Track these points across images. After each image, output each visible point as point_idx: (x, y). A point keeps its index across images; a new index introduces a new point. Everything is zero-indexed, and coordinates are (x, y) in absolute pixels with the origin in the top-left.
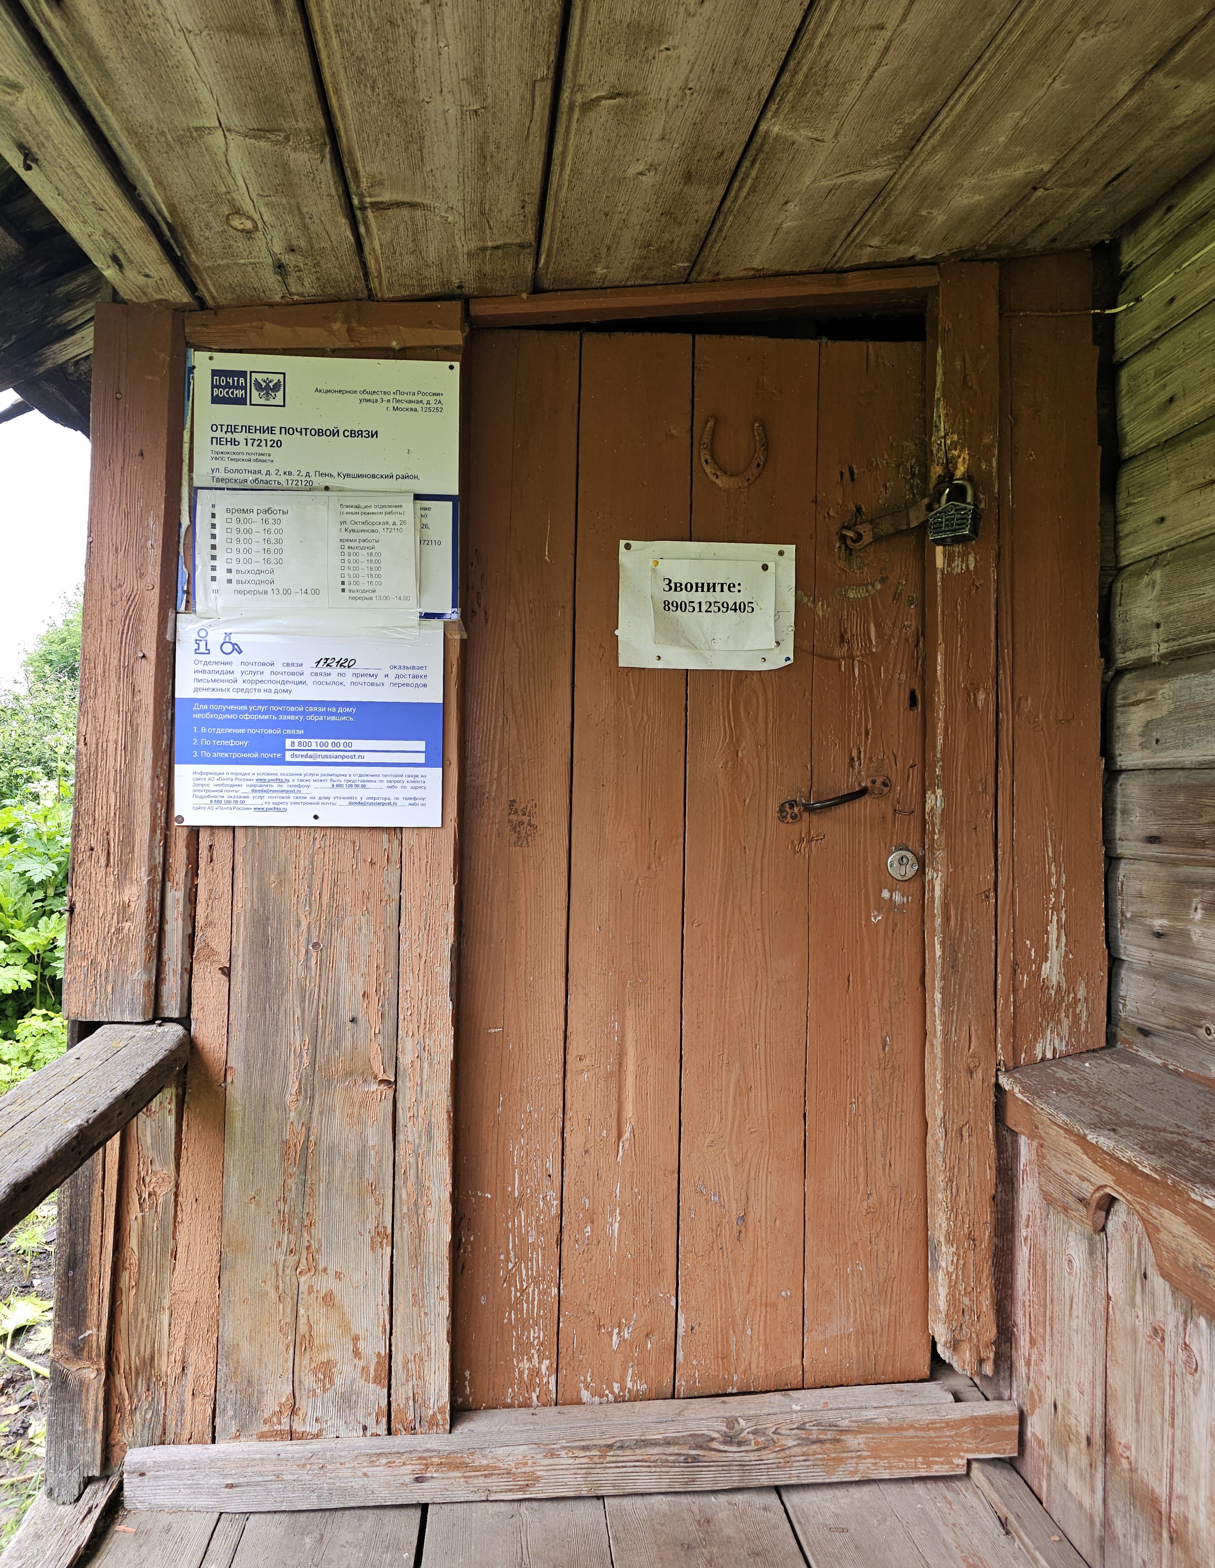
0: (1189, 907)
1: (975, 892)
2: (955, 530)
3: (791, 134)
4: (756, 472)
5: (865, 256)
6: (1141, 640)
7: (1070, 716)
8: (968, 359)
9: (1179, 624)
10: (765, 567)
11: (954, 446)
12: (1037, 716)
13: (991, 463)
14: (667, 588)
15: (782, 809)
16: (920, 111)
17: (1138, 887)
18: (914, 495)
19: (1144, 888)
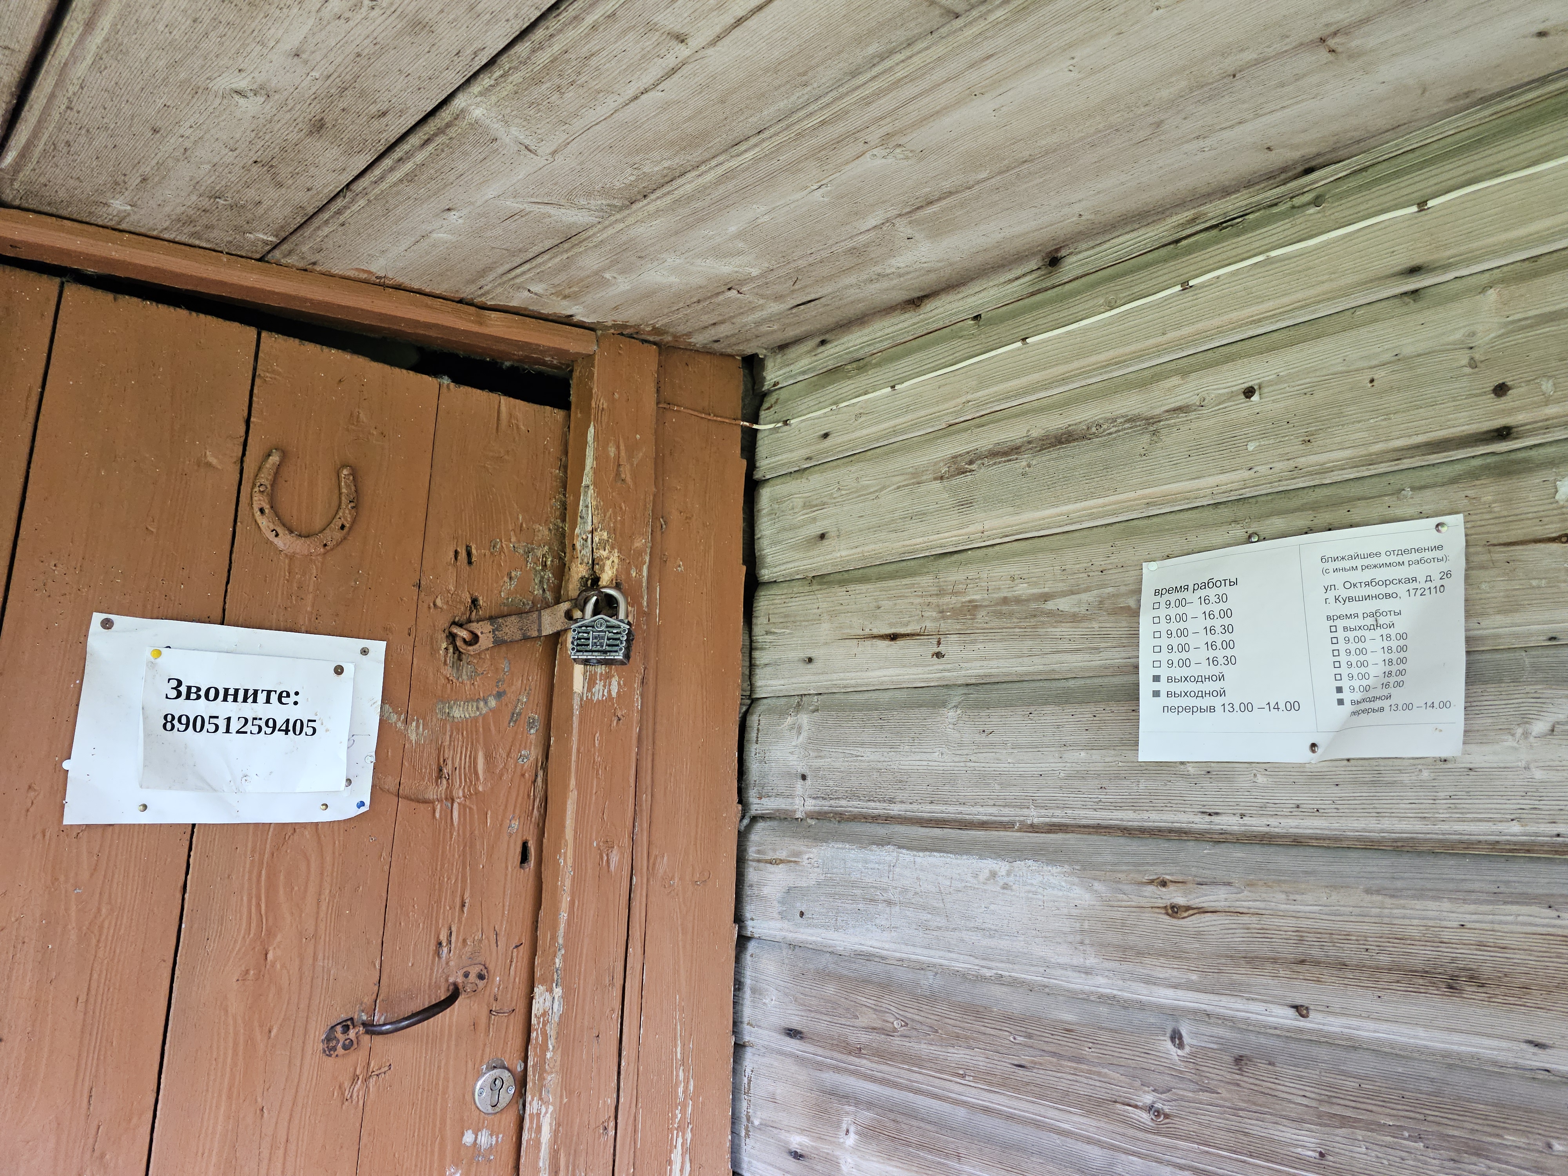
0: (838, 1126)
1: (593, 1125)
2: (605, 652)
3: (497, 128)
4: (338, 535)
5: (518, 300)
6: (782, 789)
7: (706, 874)
8: (622, 447)
9: (831, 783)
10: (339, 670)
11: (603, 544)
12: (672, 878)
13: (641, 570)
14: (174, 694)
15: (330, 1038)
16: (666, 164)
17: (771, 1089)
18: (544, 590)
19: (779, 1091)
